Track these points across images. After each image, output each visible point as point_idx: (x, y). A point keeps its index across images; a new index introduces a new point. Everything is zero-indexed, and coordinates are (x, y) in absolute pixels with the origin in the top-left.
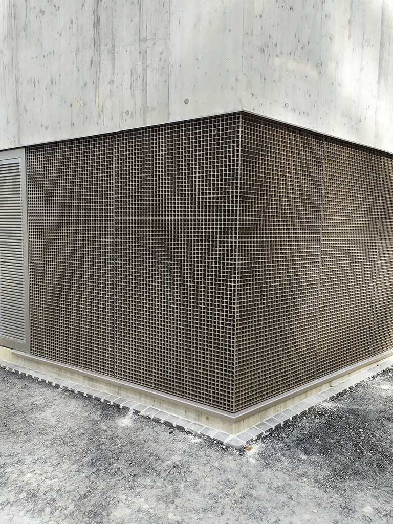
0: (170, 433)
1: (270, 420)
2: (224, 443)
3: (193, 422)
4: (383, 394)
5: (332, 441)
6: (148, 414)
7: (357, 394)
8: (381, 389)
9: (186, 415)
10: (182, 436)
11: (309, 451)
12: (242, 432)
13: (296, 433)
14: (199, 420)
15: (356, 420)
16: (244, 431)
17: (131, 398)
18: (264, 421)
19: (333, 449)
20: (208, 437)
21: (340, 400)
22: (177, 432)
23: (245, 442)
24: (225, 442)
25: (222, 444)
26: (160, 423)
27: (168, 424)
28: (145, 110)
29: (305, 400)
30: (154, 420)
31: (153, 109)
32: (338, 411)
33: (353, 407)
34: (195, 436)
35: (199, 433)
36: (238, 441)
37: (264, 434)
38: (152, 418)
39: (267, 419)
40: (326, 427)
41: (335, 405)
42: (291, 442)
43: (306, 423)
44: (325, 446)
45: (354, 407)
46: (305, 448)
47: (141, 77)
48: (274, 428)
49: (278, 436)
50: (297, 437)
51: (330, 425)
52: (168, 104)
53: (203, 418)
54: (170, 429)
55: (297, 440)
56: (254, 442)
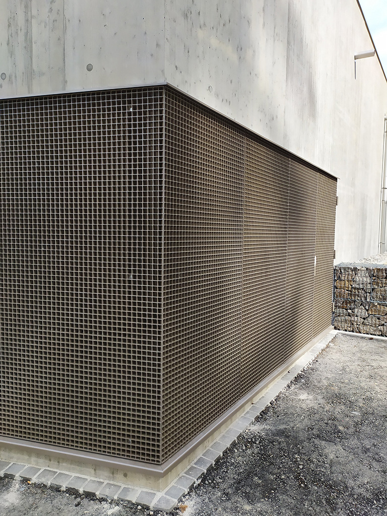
0: (76, 506)
1: (200, 461)
2: (151, 508)
3: (106, 482)
4: (304, 406)
5: (272, 477)
6: (43, 480)
7: (280, 409)
8: (300, 400)
9: (95, 474)
10: (93, 507)
11: (251, 496)
12: (170, 486)
13: (232, 474)
14: (114, 479)
15: (288, 444)
16: (173, 484)
17: (16, 460)
18: (192, 464)
19: (276, 489)
20: (129, 502)
21: (265, 420)
22: (85, 502)
23: (176, 501)
24: (152, 506)
25: (148, 508)
26: (60, 491)
27: (72, 492)
28: (30, 74)
29: (231, 427)
30: (51, 488)
31: (42, 74)
32: (267, 435)
33: (280, 427)
34: (111, 503)
35: (116, 498)
36: (168, 501)
37: (196, 482)
38: (49, 484)
39: (195, 461)
40: (260, 459)
41: (262, 427)
42: (229, 488)
43: (238, 458)
44: (267, 486)
45: (282, 427)
46: (246, 493)
47: (23, 31)
48: (205, 471)
49: (212, 482)
50: (234, 478)
51: (263, 456)
52: (63, 70)
53: (120, 476)
54: (75, 498)
55: (234, 483)
56: (187, 497)
